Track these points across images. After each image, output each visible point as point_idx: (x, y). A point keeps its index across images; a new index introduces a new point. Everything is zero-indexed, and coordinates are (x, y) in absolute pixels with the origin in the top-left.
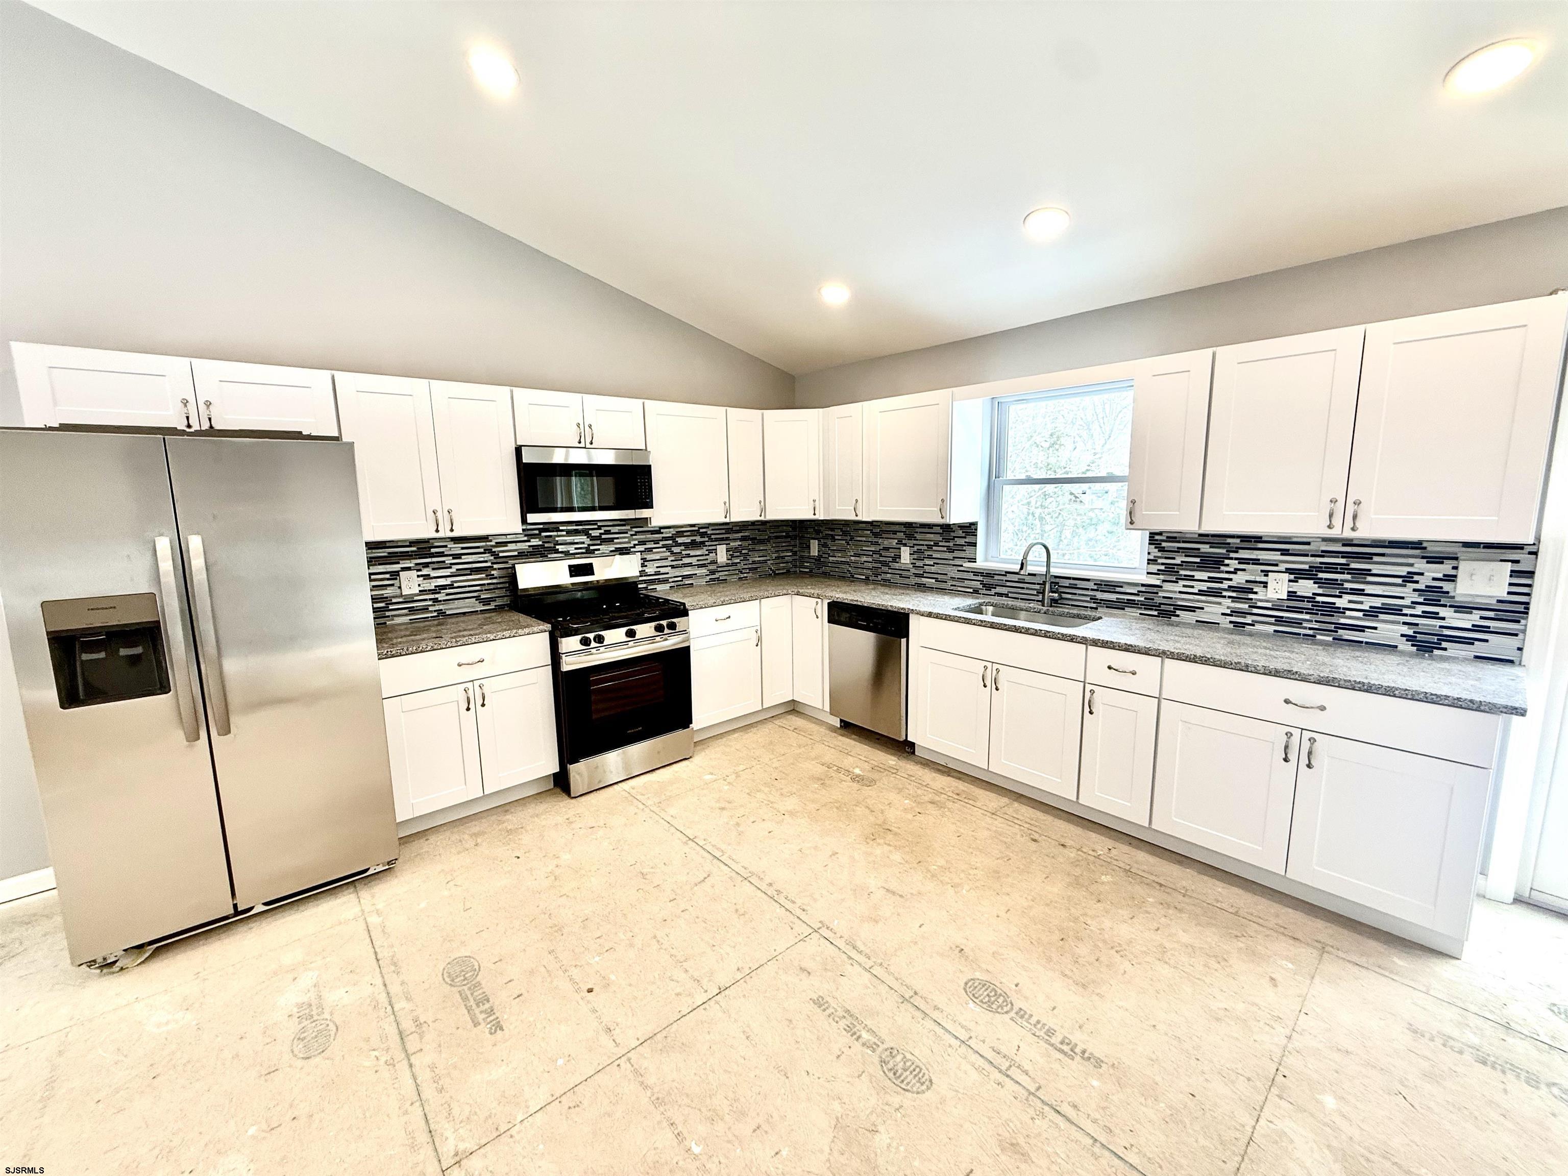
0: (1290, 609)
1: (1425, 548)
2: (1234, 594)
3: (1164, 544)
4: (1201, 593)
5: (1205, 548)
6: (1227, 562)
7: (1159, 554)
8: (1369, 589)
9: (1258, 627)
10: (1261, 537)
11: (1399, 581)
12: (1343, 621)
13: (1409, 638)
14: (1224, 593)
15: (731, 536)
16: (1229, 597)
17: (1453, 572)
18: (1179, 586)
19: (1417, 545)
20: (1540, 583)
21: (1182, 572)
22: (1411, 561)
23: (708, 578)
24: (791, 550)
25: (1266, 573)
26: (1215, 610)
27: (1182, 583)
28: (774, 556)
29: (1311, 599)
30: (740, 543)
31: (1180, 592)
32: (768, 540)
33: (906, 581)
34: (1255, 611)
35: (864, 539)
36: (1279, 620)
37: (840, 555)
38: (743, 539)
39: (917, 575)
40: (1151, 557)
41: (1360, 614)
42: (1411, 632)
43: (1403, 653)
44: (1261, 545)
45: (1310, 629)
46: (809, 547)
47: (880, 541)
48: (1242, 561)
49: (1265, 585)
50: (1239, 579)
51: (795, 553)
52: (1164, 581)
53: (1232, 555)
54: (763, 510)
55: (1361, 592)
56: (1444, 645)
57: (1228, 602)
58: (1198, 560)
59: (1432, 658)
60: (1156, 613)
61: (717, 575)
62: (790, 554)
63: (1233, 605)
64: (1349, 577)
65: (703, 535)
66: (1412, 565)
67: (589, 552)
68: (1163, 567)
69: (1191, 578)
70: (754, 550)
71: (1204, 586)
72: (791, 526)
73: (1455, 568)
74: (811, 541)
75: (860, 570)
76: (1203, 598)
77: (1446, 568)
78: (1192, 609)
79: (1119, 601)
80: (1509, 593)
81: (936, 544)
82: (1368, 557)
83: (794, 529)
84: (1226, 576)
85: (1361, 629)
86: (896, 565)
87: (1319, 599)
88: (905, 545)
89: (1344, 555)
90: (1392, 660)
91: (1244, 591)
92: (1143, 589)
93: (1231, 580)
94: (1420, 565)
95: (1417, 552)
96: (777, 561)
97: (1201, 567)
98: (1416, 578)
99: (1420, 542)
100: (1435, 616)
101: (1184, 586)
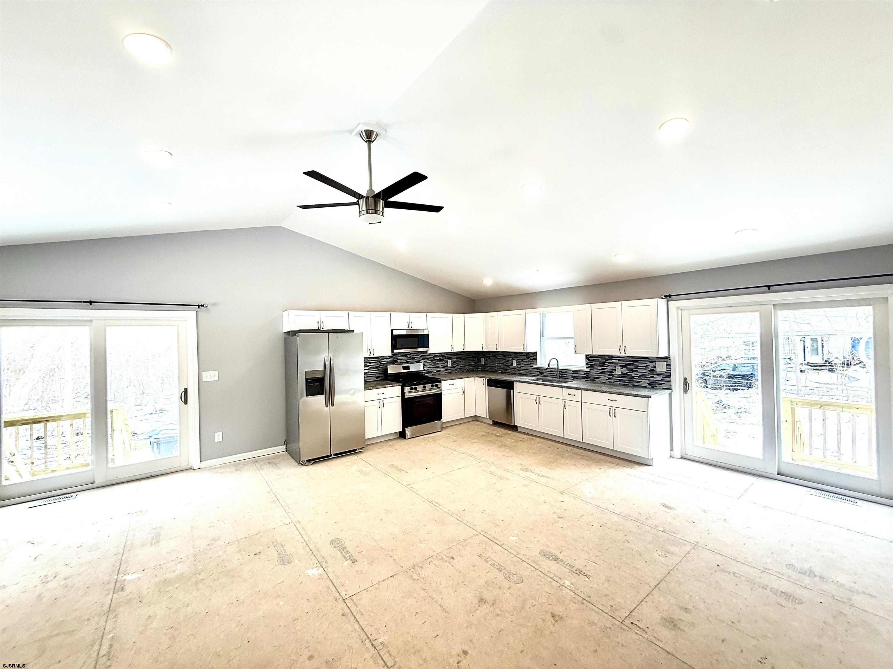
0: (622, 377)
1: (649, 359)
2: (608, 373)
3: (590, 358)
4: (600, 373)
5: (600, 359)
6: (606, 363)
7: (589, 361)
8: (639, 371)
9: (615, 383)
10: (613, 356)
11: (645, 368)
12: (634, 380)
13: (649, 384)
14: (606, 373)
15: (453, 357)
16: (607, 374)
17: (655, 365)
18: (594, 371)
19: (647, 358)
20: (672, 367)
21: (595, 367)
22: (646, 362)
23: (445, 372)
24: (474, 362)
25: (615, 366)
26: (604, 378)
27: (595, 370)
28: (468, 364)
29: (626, 374)
30: (456, 359)
31: (595, 373)
32: (466, 358)
33: (515, 372)
34: (614, 378)
35: (500, 358)
36: (620, 381)
37: (492, 364)
38: (457, 358)
39: (518, 370)
40: (587, 362)
41: (638, 378)
42: (649, 382)
43: (648, 388)
44: (613, 358)
45: (627, 383)
46: (481, 361)
47: (506, 358)
48: (609, 363)
49: (615, 370)
50: (609, 368)
51: (475, 363)
52: (590, 370)
53: (607, 361)
54: (464, 348)
55: (637, 371)
56: (656, 385)
57: (607, 375)
58: (598, 363)
59: (654, 389)
60: (589, 380)
61: (448, 371)
62: (474, 363)
63: (608, 376)
64: (634, 367)
65: (443, 356)
66: (647, 363)
67: (407, 362)
68: (590, 366)
69: (597, 369)
70: (461, 362)
71: (601, 371)
72: (474, 354)
73: (656, 364)
74: (482, 359)
75: (499, 369)
76: (601, 375)
77: (653, 364)
78: (598, 378)
79: (579, 376)
80: (667, 370)
81: (524, 359)
82: (637, 361)
83: (475, 354)
84: (606, 368)
85: (638, 382)
86: (511, 367)
87: (628, 374)
88: (514, 360)
89: (632, 361)
90: (646, 390)
91: (611, 372)
92: (585, 372)
93: (607, 369)
94: (649, 363)
95: (647, 360)
96: (469, 366)
97: (599, 365)
98: (648, 367)
99: (648, 357)
100: (653, 377)
101: (596, 371)
